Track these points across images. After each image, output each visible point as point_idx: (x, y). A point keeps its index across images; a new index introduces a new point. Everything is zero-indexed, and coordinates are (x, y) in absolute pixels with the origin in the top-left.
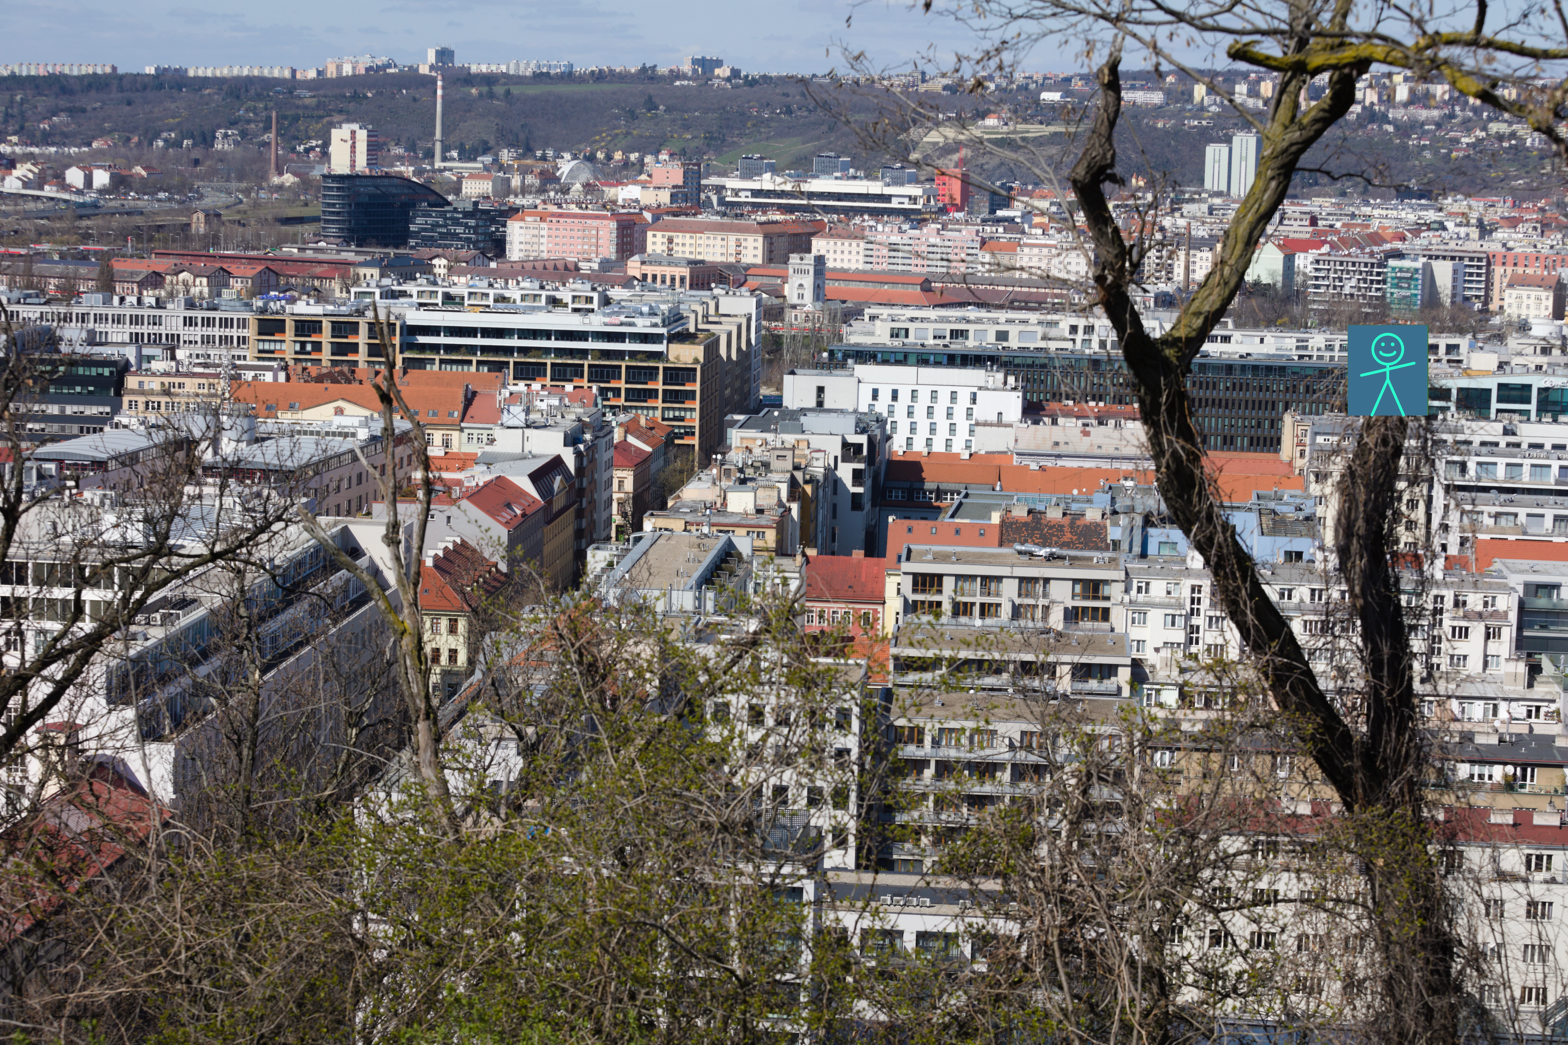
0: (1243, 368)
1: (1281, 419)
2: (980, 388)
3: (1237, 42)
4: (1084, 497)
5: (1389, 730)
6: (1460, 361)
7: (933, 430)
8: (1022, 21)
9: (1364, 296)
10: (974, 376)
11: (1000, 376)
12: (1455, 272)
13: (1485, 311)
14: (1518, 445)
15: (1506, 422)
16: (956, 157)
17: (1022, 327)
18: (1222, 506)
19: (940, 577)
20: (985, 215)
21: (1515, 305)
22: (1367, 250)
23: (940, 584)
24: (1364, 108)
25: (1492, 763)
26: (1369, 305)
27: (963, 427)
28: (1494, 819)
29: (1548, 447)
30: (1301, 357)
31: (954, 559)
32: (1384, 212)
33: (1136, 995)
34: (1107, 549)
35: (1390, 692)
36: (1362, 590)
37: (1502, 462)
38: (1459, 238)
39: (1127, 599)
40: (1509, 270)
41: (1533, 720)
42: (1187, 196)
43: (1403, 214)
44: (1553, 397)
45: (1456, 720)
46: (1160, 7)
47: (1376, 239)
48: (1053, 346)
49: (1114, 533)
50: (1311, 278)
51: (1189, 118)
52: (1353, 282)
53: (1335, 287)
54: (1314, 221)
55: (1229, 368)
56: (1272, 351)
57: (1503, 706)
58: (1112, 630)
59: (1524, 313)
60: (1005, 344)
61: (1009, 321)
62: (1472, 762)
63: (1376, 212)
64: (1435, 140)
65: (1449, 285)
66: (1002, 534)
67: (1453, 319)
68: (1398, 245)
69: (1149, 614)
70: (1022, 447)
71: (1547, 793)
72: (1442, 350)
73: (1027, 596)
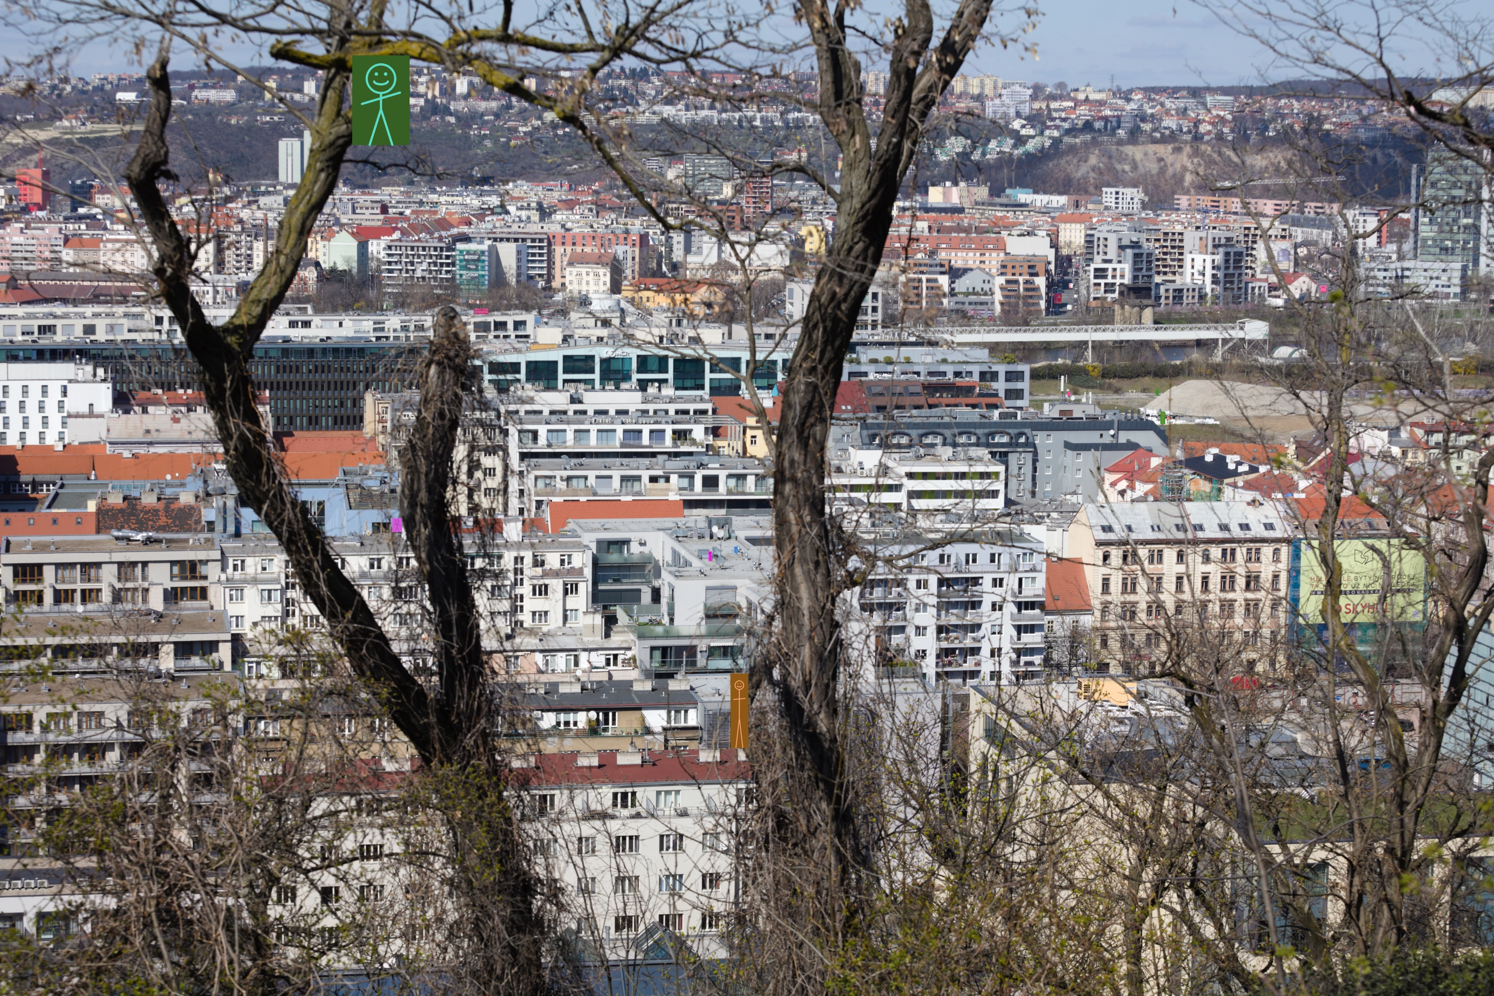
0: (324, 351)
1: (363, 398)
2: (70, 381)
3: (278, 41)
4: (177, 482)
5: (461, 686)
6: (527, 336)
7: (26, 424)
8: (71, 26)
9: (435, 279)
10: (64, 370)
11: (89, 368)
12: (519, 252)
13: (548, 288)
14: (585, 412)
15: (573, 391)
16: (35, 157)
17: (109, 321)
18: (290, 484)
19: (40, 566)
20: (67, 213)
21: (575, 282)
22: (436, 235)
23: (41, 573)
24: (427, 101)
25: (576, 710)
26: (441, 287)
27: (55, 420)
28: (582, 762)
29: (612, 412)
30: (378, 338)
31: (53, 548)
32: (450, 199)
33: (234, 956)
34: (202, 530)
35: (460, 651)
36: (429, 557)
37: (570, 429)
38: (521, 221)
39: (223, 577)
40: (569, 249)
41: (612, 667)
42: (263, 188)
43: (468, 200)
44: (614, 366)
45: (540, 672)
46: (202, 9)
47: (444, 224)
48: (138, 337)
49: (209, 514)
50: (385, 263)
51: (261, 115)
52: (424, 266)
53: (407, 271)
54: (384, 209)
55: (311, 352)
56: (351, 334)
57: (583, 657)
58: (212, 608)
59: (584, 288)
60: (93, 337)
61: (96, 315)
62: (558, 711)
63: (443, 199)
64: (494, 129)
65: (514, 265)
66: (98, 522)
67: (519, 296)
68: (465, 229)
69: (246, 591)
70: (115, 436)
71: (628, 735)
72: (510, 326)
73: (127, 580)
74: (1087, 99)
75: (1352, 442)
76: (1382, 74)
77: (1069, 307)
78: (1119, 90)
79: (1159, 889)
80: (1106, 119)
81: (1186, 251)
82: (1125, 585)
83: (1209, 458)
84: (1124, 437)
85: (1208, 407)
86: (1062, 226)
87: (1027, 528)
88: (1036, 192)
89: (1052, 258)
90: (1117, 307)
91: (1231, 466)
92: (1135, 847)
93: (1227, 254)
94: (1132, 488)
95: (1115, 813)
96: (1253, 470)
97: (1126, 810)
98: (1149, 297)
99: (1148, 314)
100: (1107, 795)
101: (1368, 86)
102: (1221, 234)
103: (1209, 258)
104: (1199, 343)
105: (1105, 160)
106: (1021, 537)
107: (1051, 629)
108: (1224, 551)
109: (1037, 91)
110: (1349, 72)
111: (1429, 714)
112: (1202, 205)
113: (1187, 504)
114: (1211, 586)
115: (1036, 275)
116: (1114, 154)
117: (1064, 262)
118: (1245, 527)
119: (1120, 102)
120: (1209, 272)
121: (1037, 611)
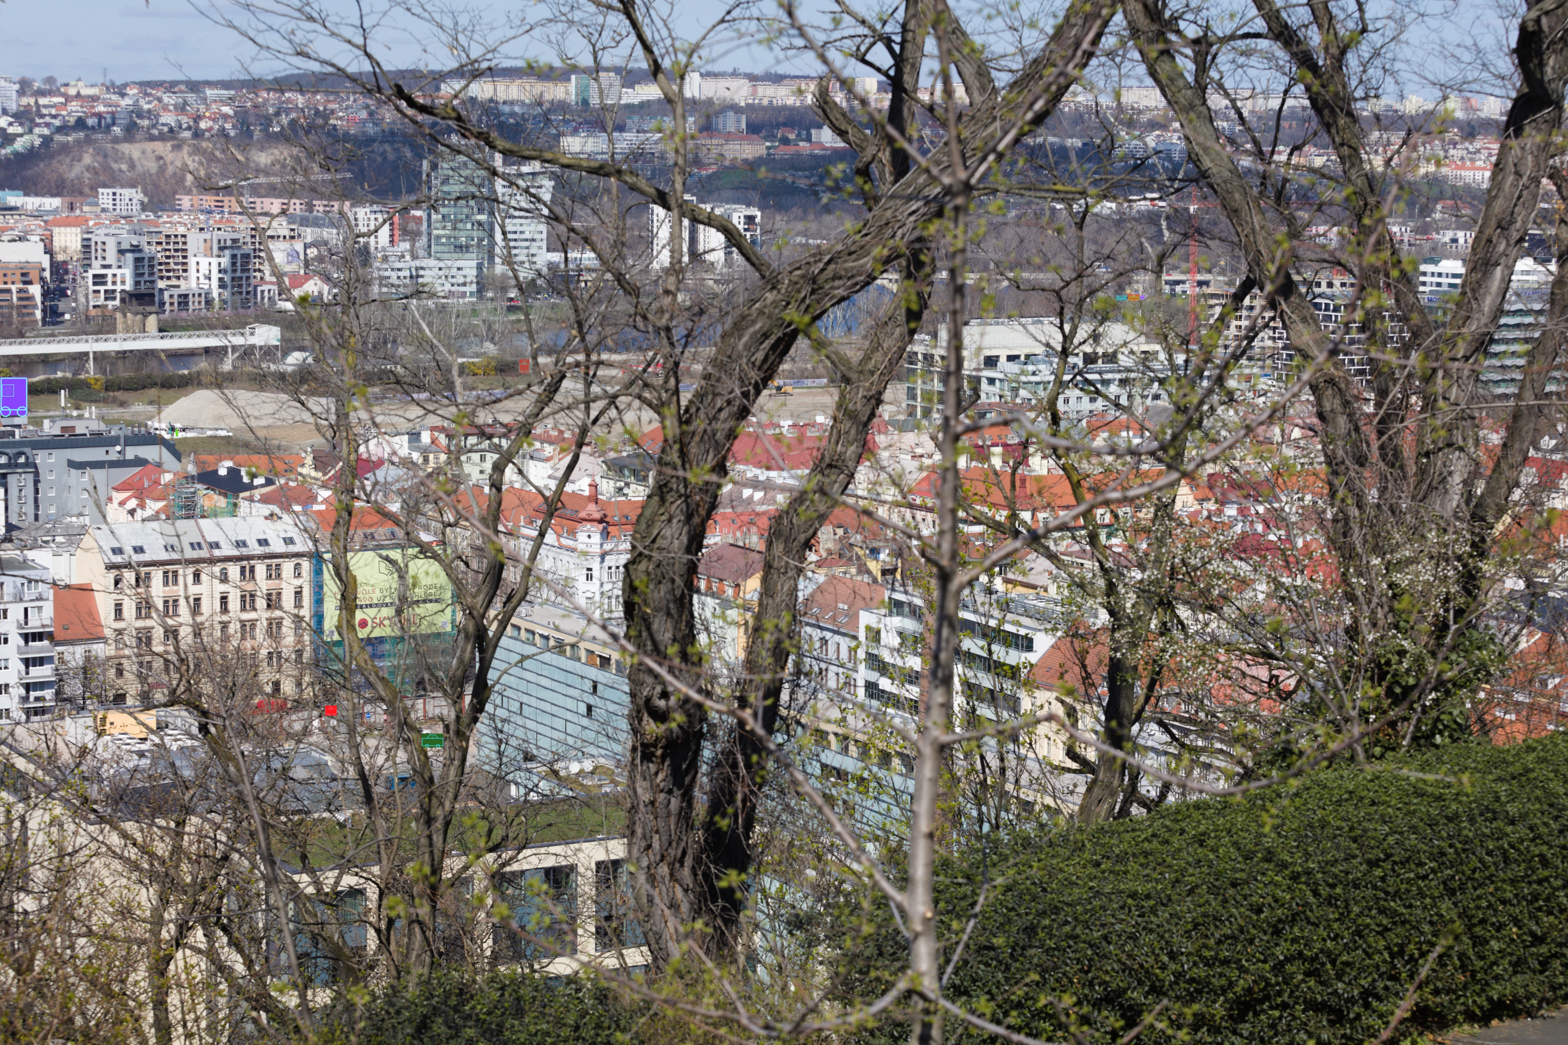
74: (78, 95)
75: (362, 449)
76: (367, 67)
77: (67, 316)
78: (113, 85)
79: (183, 929)
80: (99, 116)
81: (189, 254)
82: (139, 609)
83: (223, 472)
84: (131, 453)
85: (221, 418)
86: (56, 230)
87: (30, 554)
88: (27, 194)
89: (46, 264)
90: (118, 315)
91: (246, 480)
92: (156, 886)
93: (234, 256)
94: (142, 506)
95: (132, 853)
96: (269, 482)
97: (144, 850)
98: (152, 303)
99: (152, 322)
100: (124, 835)
101: (353, 79)
102: (227, 236)
103: (215, 261)
104: (207, 351)
105: (100, 159)
106: (24, 564)
107: (62, 660)
108: (243, 569)
109: (24, 87)
110: (333, 65)
111: (452, 727)
112: (206, 205)
113: (202, 522)
114: (231, 606)
115: (30, 283)
116: (110, 152)
117: (59, 269)
118: (263, 542)
119: (114, 97)
120: (215, 276)
121: (46, 642)
